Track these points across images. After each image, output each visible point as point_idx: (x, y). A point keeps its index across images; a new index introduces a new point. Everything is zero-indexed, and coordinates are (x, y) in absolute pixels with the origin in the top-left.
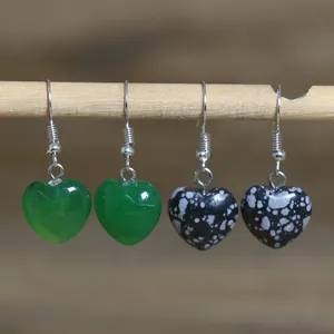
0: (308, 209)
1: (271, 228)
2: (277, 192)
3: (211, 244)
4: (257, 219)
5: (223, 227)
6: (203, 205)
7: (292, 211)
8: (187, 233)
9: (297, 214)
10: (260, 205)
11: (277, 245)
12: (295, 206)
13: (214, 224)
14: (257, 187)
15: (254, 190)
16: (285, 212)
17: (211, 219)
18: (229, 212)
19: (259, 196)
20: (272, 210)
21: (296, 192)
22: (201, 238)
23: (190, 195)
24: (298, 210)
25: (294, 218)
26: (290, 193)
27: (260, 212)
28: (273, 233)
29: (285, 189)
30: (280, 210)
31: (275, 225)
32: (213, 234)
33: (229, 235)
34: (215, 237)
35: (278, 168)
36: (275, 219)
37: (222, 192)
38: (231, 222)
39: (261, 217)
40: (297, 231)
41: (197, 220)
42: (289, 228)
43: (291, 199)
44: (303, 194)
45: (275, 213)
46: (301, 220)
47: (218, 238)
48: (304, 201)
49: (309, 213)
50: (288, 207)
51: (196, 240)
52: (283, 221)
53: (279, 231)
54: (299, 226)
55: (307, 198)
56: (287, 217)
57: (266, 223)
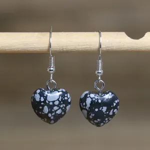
0: (69, 101)
1: (49, 112)
2: (51, 92)
3: (104, 123)
4: (41, 108)
5: (111, 113)
6: (100, 101)
7: (60, 102)
8: (91, 117)
9: (63, 104)
10: (42, 99)
11: (53, 122)
12: (62, 99)
13: (106, 112)
14: (40, 89)
15: (38, 91)
16: (57, 103)
17: (104, 109)
18: (115, 104)
19: (42, 94)
20: (49, 102)
21: (62, 91)
22: (99, 120)
23: (92, 95)
24: (63, 101)
25: (62, 106)
26: (59, 92)
27: (42, 104)
28: (50, 115)
29: (56, 90)
30: (53, 102)
31: (51, 110)
32: (106, 117)
33: (115, 117)
34: (107, 119)
35: (51, 78)
36: (51, 107)
37: (110, 93)
38: (115, 110)
39: (43, 106)
40: (63, 113)
41: (97, 110)
42: (59, 112)
43: (60, 96)
44: (66, 93)
45: (51, 103)
46: (65, 107)
47: (108, 120)
48: (67, 97)
49: (70, 103)
50: (58, 100)
51: (95, 121)
52: (56, 108)
53: (53, 114)
54: (64, 111)
55: (69, 95)
56: (58, 106)
57: (46, 110)
